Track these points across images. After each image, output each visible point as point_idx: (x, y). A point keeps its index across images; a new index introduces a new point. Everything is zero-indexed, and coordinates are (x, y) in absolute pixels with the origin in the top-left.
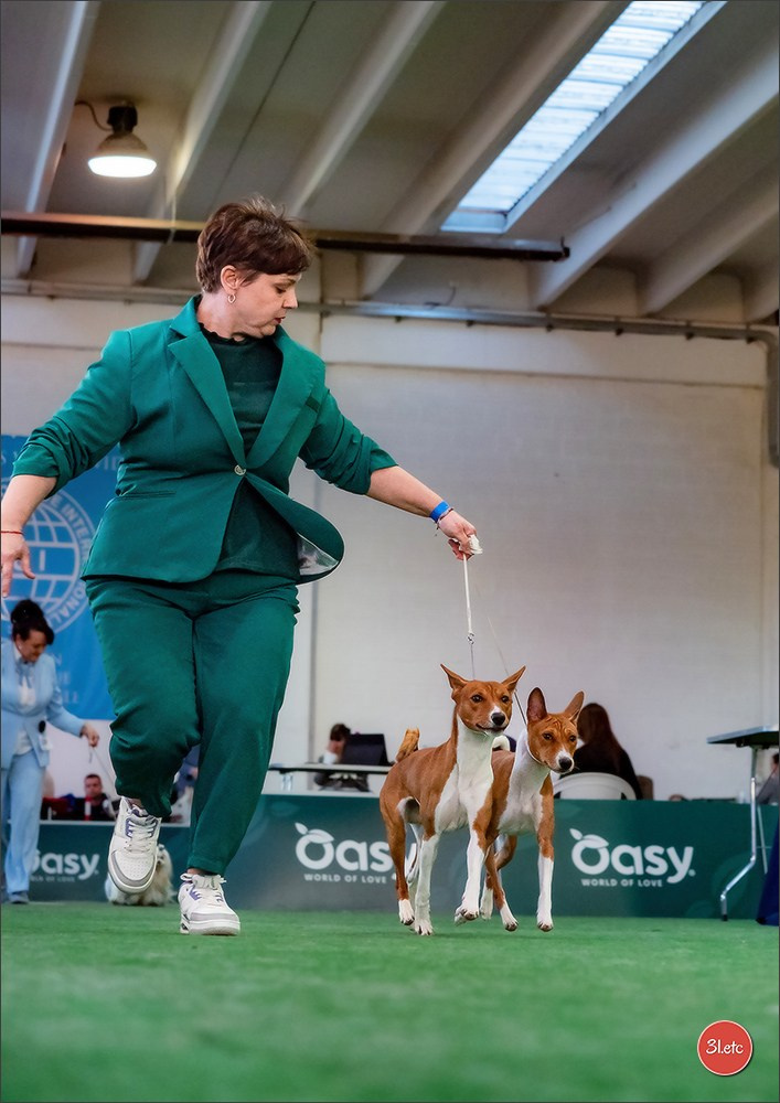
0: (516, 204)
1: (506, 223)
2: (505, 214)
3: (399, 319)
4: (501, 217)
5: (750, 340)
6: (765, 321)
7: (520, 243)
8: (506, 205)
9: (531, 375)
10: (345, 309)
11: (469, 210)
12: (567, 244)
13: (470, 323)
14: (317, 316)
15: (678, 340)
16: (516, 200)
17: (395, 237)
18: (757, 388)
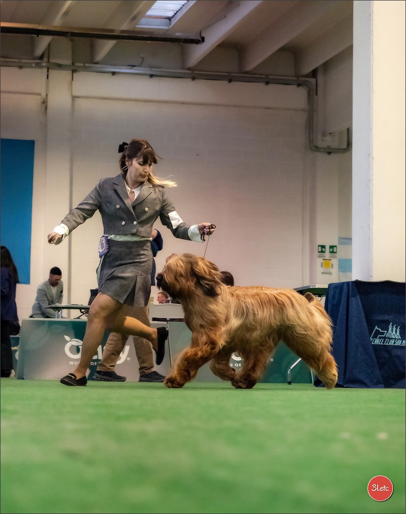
0: (175, 14)
1: (170, 24)
2: (170, 19)
3: (114, 73)
4: (168, 20)
5: (299, 85)
6: (307, 76)
7: (178, 35)
8: (170, 14)
9: (184, 103)
10: (86, 69)
11: (150, 17)
12: (202, 35)
13: (151, 76)
14: (71, 72)
15: (262, 86)
16: (176, 12)
17: (112, 31)
18: (303, 110)
